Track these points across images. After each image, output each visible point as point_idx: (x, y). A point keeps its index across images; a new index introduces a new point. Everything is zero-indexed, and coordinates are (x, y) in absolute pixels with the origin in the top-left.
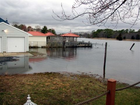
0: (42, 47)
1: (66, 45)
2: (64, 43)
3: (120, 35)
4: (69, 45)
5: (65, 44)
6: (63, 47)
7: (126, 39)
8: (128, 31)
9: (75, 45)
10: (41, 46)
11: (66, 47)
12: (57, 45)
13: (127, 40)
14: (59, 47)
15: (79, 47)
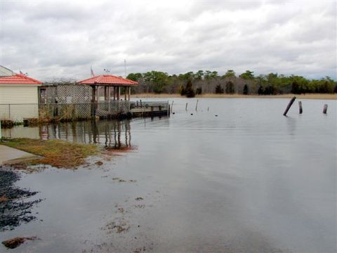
0: (27, 123)
1: (101, 111)
2: (94, 105)
3: (189, 85)
4: (109, 112)
5: (98, 109)
6: (93, 120)
7: (204, 94)
8: (202, 74)
9: (125, 111)
10: (21, 121)
11: (102, 118)
12: (73, 111)
13: (207, 95)
14: (80, 120)
15: (136, 116)
